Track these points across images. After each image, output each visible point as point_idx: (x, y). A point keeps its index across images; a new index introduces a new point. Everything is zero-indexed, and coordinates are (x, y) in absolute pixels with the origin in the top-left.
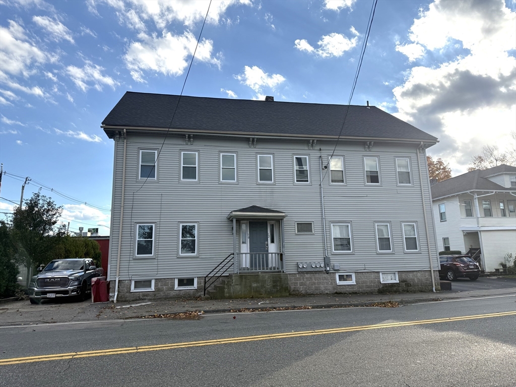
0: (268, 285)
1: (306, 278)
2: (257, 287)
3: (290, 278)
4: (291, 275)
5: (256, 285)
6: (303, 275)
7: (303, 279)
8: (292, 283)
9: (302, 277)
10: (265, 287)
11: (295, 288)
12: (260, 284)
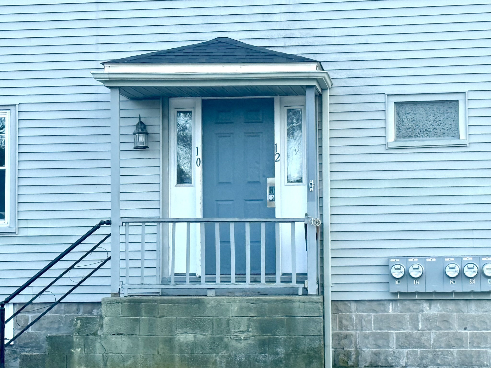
0: (238, 340)
1: (427, 319)
2: (194, 345)
3: (360, 319)
4: (363, 307)
5: (190, 337)
6: (411, 305)
7: (414, 321)
8: (366, 337)
9: (407, 316)
10: (226, 347)
11: (377, 354)
12: (208, 334)
